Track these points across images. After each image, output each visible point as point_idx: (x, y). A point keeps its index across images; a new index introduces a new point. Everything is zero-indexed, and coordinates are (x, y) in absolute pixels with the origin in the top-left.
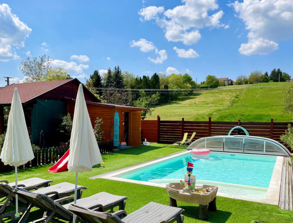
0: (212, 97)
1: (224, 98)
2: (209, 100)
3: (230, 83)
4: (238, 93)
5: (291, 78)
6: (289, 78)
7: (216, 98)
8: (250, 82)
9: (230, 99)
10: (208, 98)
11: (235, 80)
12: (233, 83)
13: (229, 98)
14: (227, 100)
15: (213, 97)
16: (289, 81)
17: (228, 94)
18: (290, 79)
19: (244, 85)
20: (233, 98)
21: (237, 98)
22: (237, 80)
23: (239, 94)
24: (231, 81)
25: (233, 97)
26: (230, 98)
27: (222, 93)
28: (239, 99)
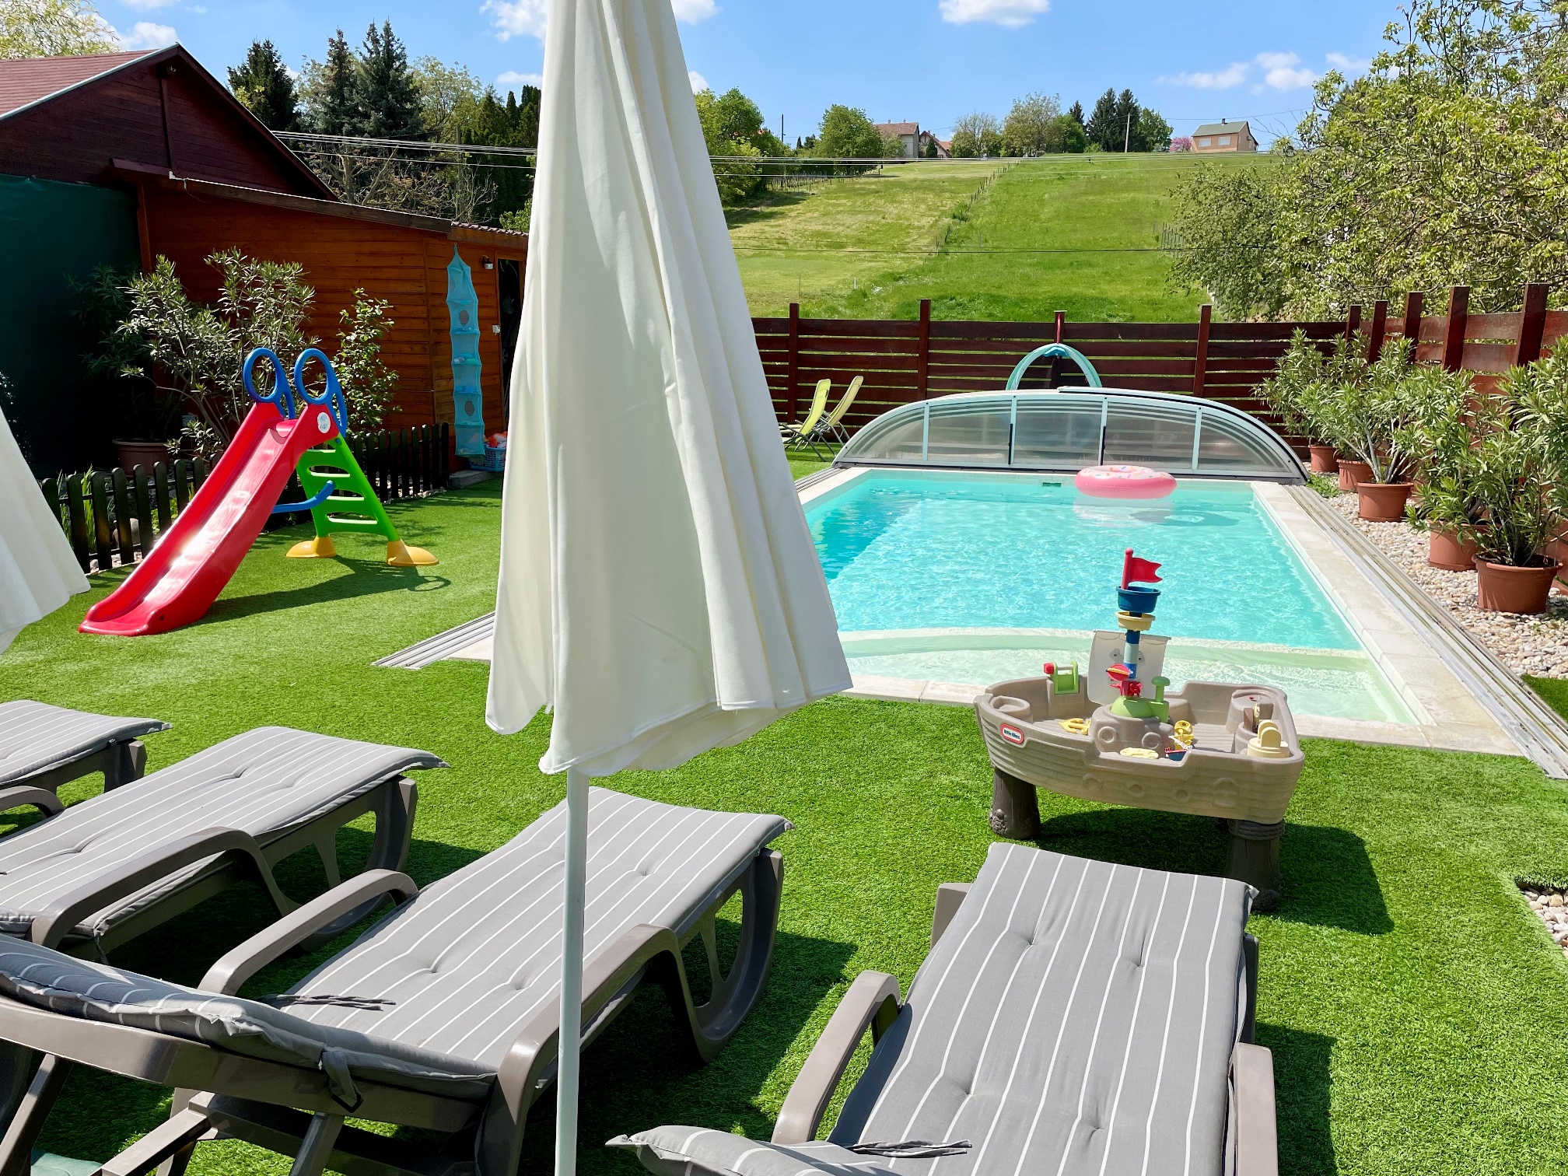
0: (853, 212)
1: (908, 219)
2: (841, 228)
3: (925, 149)
4: (964, 197)
5: (1172, 137)
6: (1166, 135)
7: (871, 218)
8: (1008, 146)
9: (931, 227)
10: (839, 216)
11: (945, 138)
12: (940, 152)
13: (926, 221)
14: (920, 228)
15: (860, 212)
16: (1164, 150)
17: (924, 201)
18: (1169, 142)
19: (984, 161)
20: (947, 221)
21: (963, 219)
22: (958, 138)
23: (968, 202)
24: (928, 139)
25: (943, 213)
26: (931, 220)
27: (896, 195)
28: (971, 227)
